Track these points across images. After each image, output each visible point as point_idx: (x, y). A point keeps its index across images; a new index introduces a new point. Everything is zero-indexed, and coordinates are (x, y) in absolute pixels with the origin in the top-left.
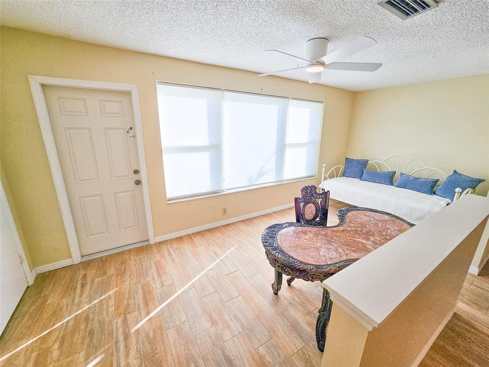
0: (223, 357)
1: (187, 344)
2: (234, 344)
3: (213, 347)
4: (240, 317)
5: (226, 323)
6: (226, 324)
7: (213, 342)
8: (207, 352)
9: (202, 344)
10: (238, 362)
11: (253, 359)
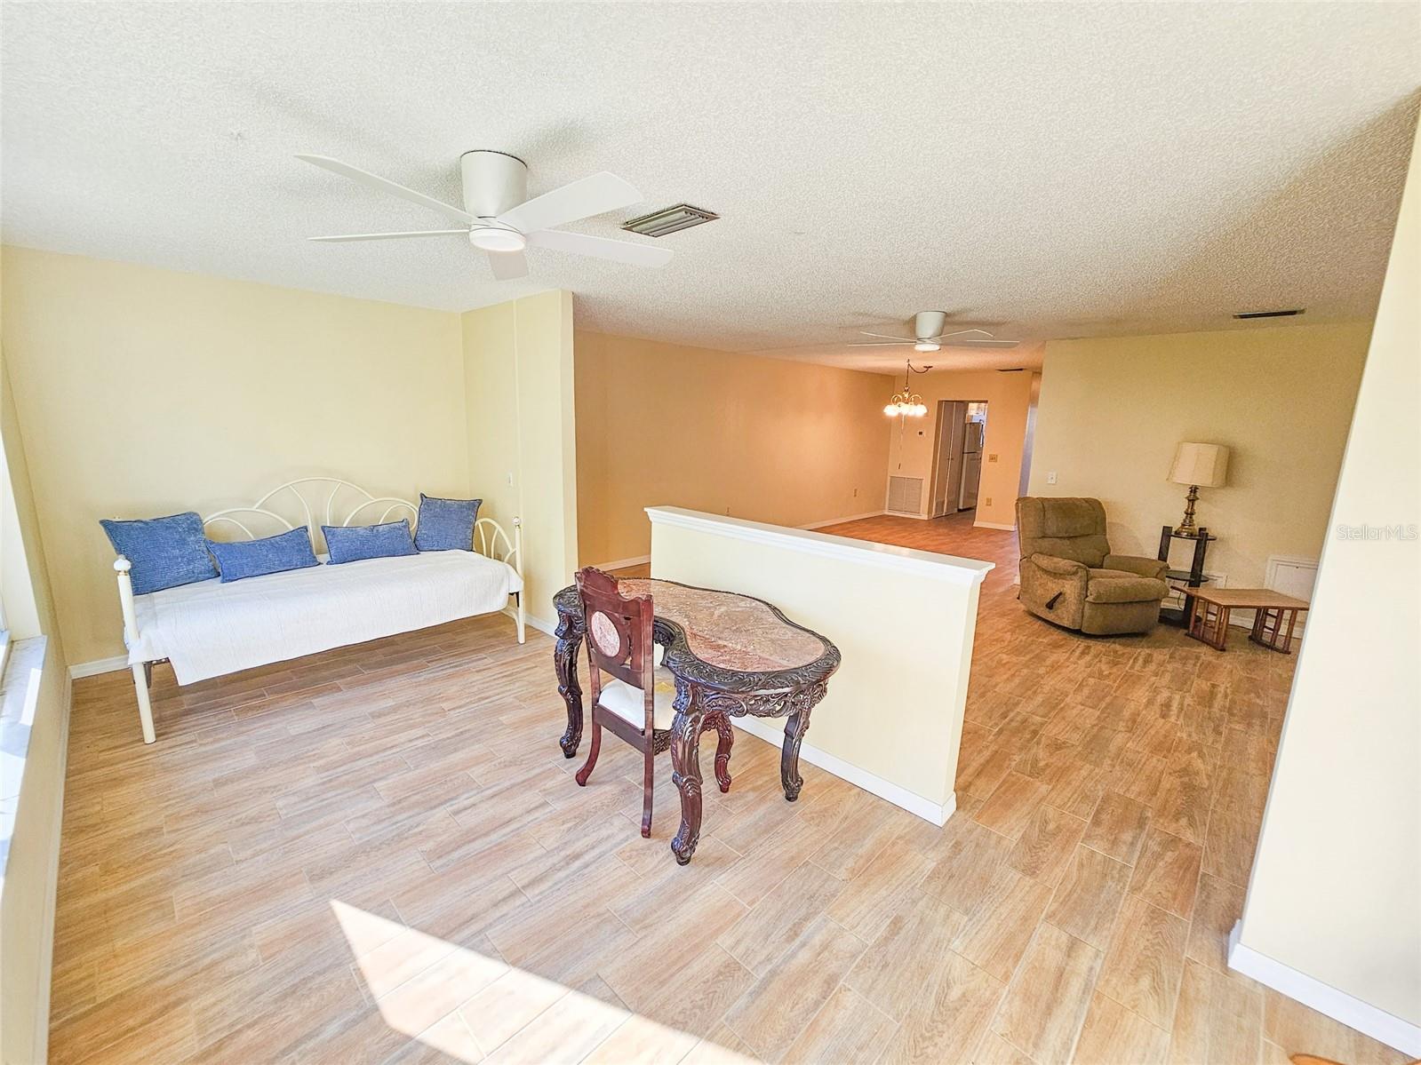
0: (896, 938)
1: (927, 1035)
2: (859, 924)
3: (891, 965)
4: (787, 928)
5: (819, 954)
6: (822, 955)
7: (881, 970)
8: (908, 975)
9: (900, 994)
10: (887, 909)
11: (865, 885)
